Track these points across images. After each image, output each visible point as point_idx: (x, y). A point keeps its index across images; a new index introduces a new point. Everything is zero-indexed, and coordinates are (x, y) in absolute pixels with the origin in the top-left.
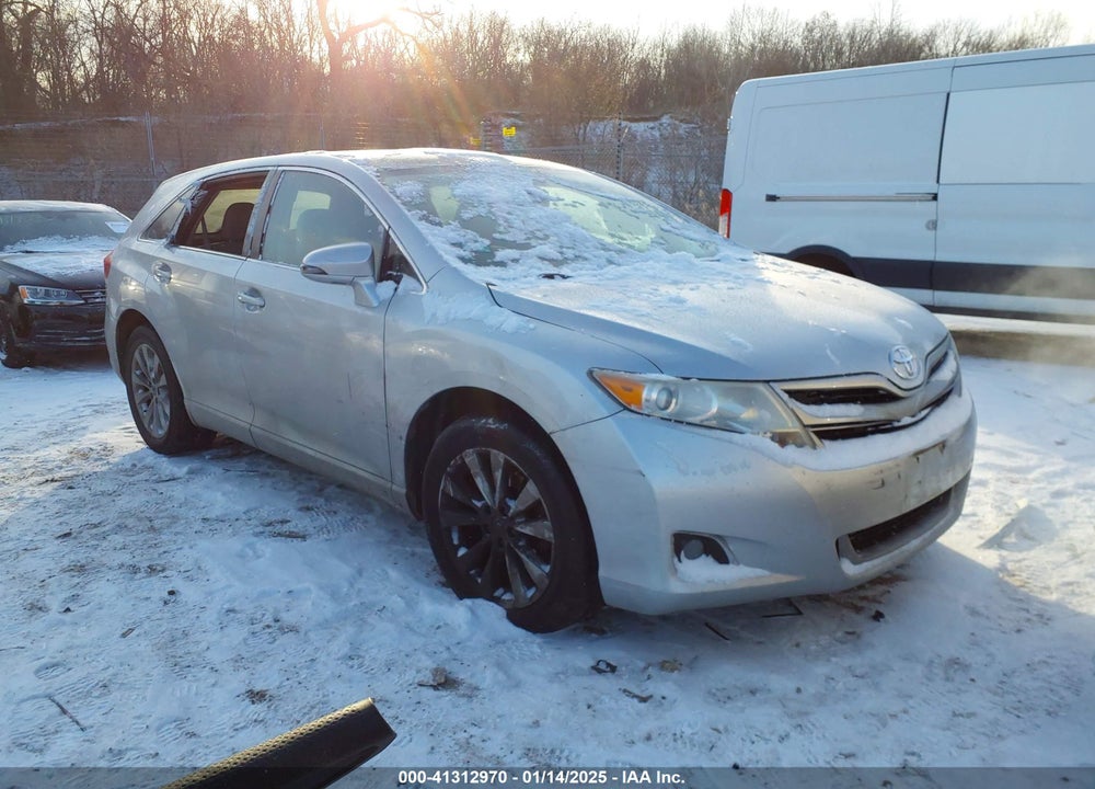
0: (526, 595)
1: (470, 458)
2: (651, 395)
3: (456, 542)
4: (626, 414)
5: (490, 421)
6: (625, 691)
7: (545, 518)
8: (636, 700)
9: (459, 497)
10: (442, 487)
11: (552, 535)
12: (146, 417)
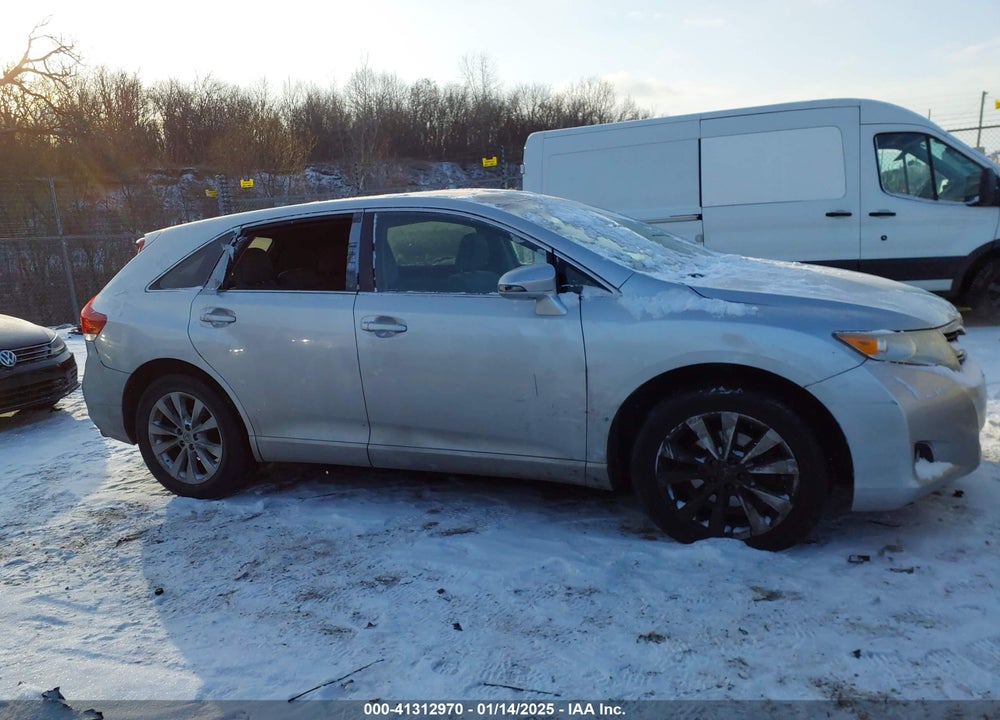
0: (765, 523)
1: (696, 423)
2: (881, 345)
3: (673, 498)
4: (869, 362)
5: (722, 388)
6: (892, 570)
7: (789, 457)
8: (905, 573)
9: (681, 458)
10: (659, 454)
11: (797, 469)
12: (173, 468)
